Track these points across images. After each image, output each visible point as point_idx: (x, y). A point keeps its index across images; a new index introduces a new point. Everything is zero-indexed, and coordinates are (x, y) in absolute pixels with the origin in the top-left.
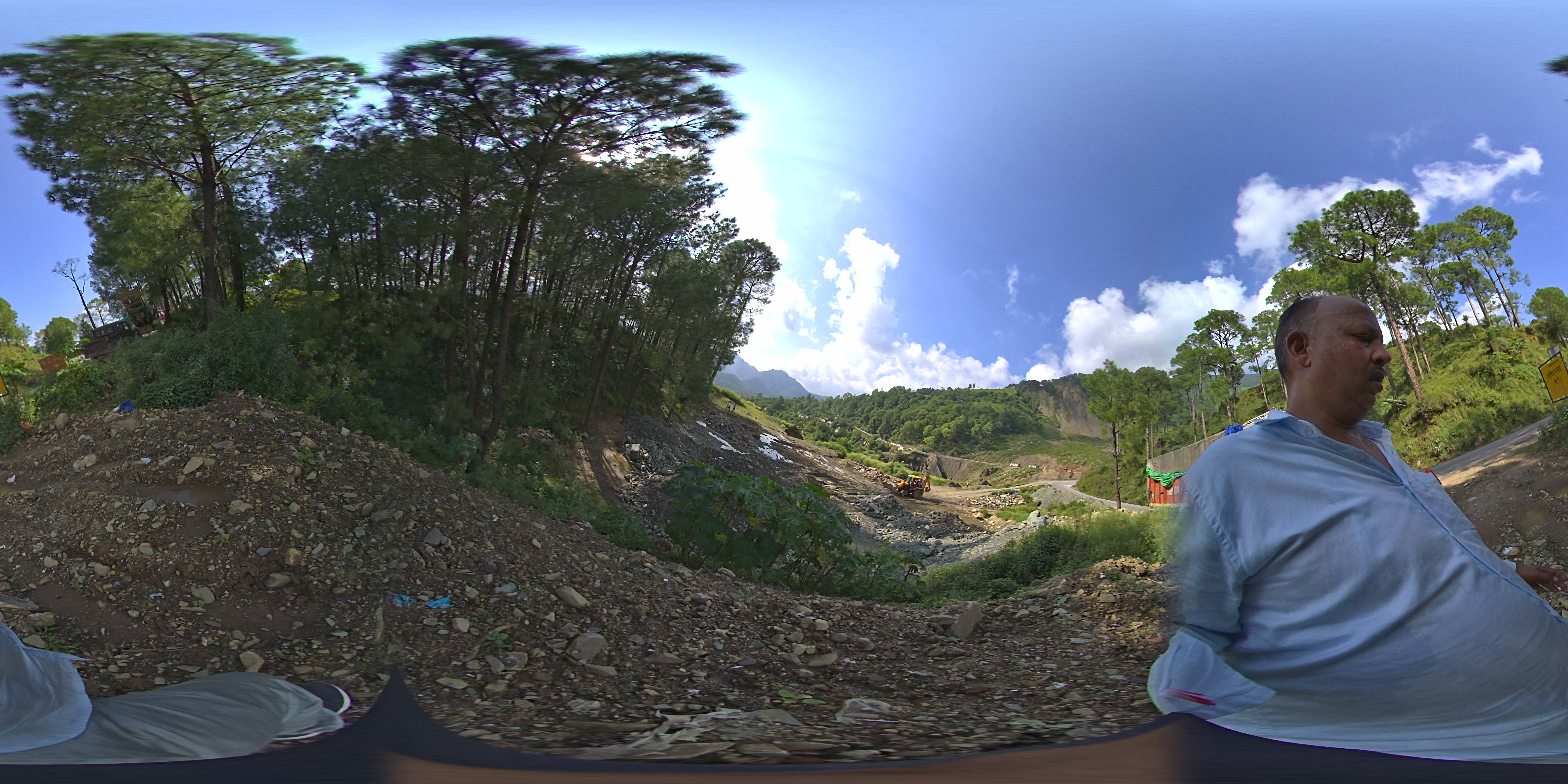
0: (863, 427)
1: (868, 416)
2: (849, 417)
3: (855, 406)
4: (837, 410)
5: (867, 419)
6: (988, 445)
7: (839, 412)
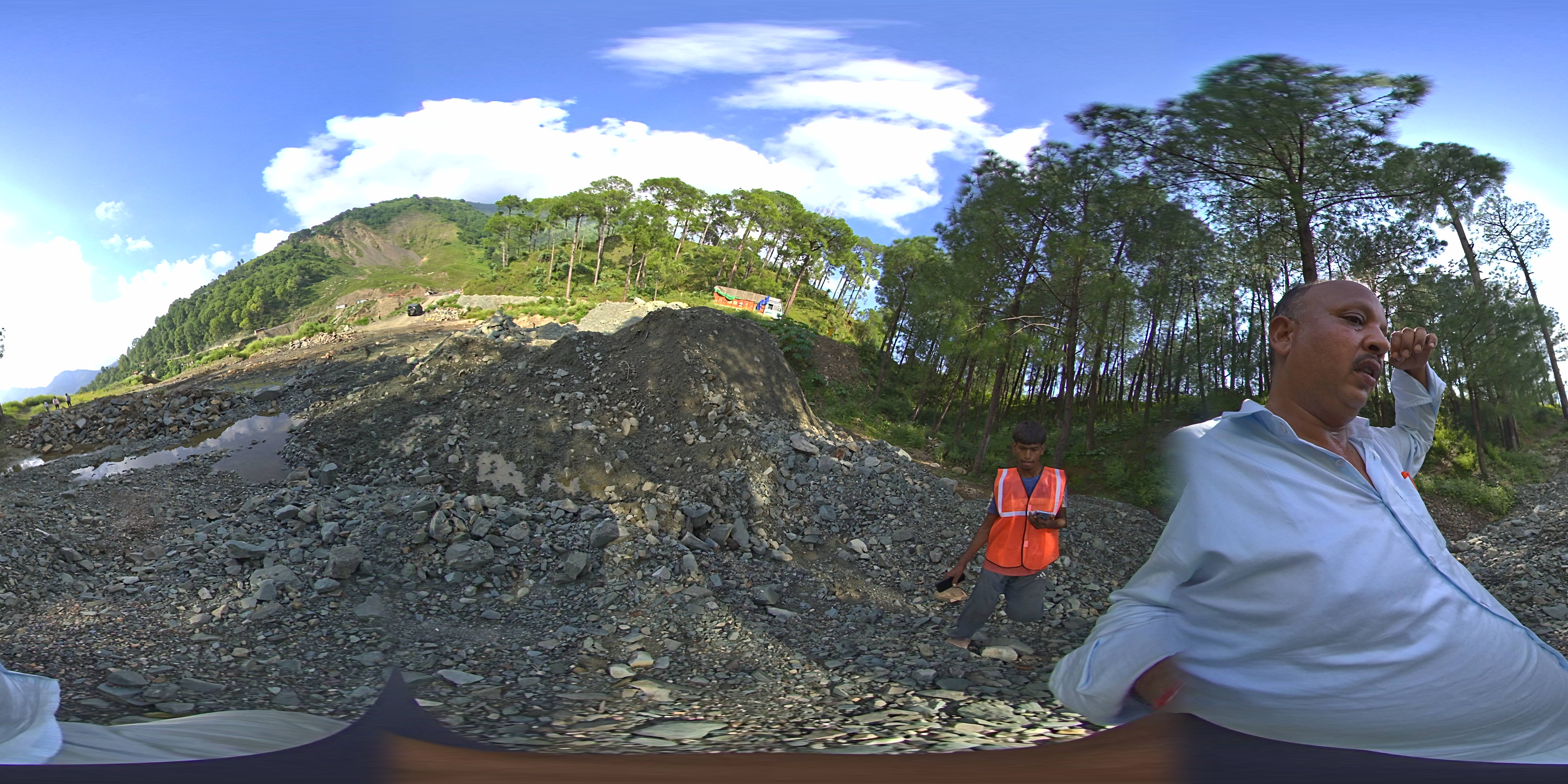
0: (172, 355)
1: (169, 342)
2: (152, 356)
3: (150, 344)
4: (137, 359)
5: (171, 346)
6: (299, 301)
7: (141, 359)
